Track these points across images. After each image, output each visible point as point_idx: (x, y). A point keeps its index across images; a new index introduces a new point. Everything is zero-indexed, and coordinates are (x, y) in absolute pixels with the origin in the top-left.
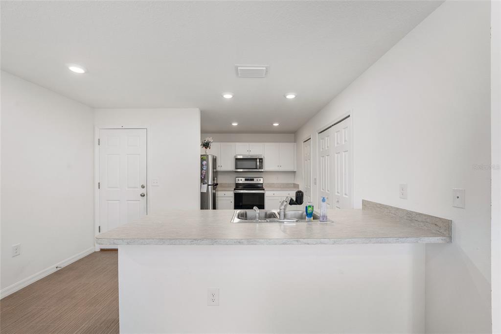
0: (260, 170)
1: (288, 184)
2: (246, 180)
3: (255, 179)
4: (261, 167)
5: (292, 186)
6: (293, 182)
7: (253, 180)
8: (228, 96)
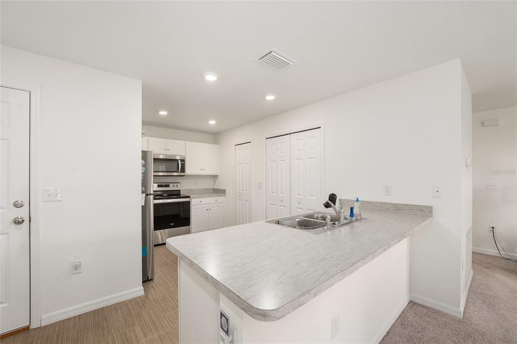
0: (182, 174)
1: (207, 189)
2: (159, 186)
3: (171, 185)
4: (183, 170)
5: (212, 191)
6: (212, 187)
7: (168, 186)
8: (211, 78)
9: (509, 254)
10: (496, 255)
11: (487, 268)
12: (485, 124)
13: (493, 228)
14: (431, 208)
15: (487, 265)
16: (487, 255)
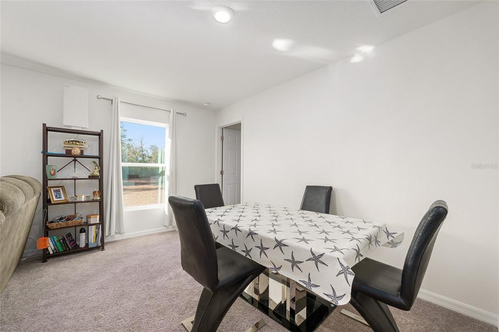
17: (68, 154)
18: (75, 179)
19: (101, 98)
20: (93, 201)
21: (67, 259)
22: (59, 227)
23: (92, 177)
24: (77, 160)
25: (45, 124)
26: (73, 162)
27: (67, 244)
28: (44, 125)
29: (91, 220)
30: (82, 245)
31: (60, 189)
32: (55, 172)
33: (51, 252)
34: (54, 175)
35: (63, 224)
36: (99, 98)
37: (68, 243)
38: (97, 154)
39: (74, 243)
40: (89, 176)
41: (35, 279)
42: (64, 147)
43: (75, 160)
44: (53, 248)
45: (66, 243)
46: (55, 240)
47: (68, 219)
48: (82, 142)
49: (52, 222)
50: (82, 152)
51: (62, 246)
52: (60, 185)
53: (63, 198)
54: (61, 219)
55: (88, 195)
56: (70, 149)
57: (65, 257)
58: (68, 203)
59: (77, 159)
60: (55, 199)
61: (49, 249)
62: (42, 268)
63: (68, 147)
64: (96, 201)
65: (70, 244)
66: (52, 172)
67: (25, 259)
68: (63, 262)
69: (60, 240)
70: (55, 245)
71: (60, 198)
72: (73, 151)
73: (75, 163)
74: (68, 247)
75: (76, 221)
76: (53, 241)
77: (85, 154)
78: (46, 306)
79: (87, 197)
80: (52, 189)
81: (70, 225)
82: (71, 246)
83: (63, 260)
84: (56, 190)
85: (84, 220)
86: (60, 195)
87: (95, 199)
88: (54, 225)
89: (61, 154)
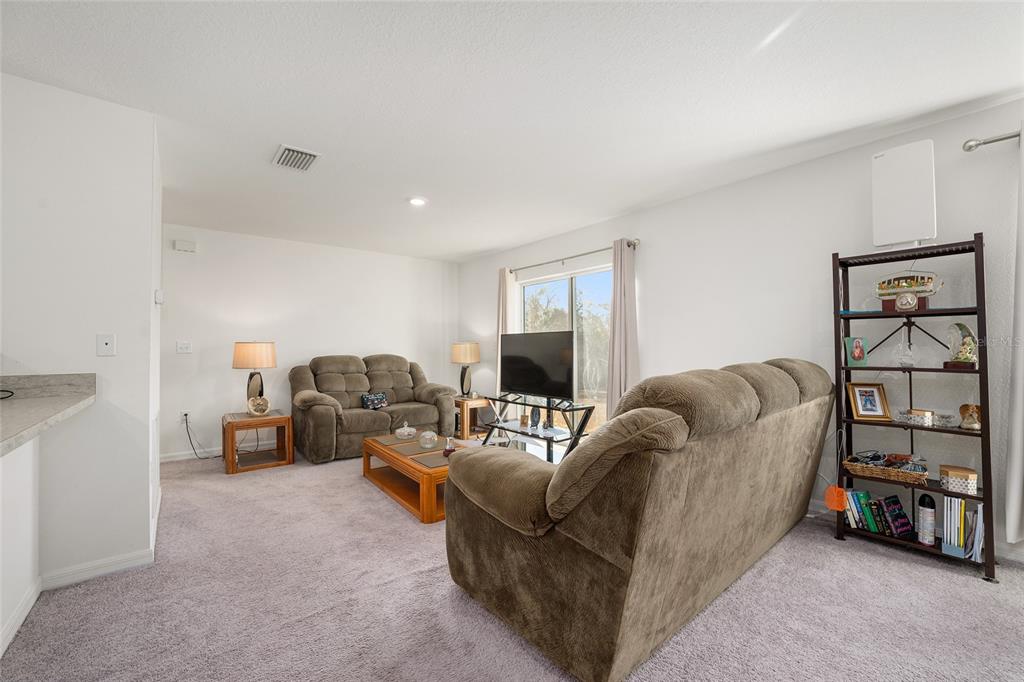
9: (207, 450)
10: (191, 457)
11: (180, 478)
12: (177, 247)
13: (186, 415)
14: (93, 376)
15: (180, 475)
16: (178, 462)
17: (889, 310)
18: (908, 370)
19: (977, 145)
20: (960, 431)
21: (883, 555)
22: (867, 474)
23: (954, 367)
24: (913, 323)
25: (837, 254)
26: (905, 328)
27: (887, 521)
28: (835, 256)
29: (951, 481)
30: (927, 538)
31: (875, 390)
32: (862, 351)
33: (853, 525)
34: (860, 358)
35: (877, 470)
36: (970, 148)
37: (889, 519)
38: (972, 303)
39: (903, 525)
40: (946, 364)
41: (808, 565)
42: (881, 295)
43: (909, 324)
44: (857, 515)
45: (885, 517)
46: (862, 502)
47: (890, 463)
48: (923, 278)
49: (856, 460)
50: (922, 301)
51: (876, 521)
52: (876, 382)
53: (880, 412)
54: (876, 458)
55: (947, 413)
56: (894, 297)
57: (881, 549)
58: (890, 424)
59: (913, 319)
60: (862, 412)
61: (849, 514)
62: (829, 548)
63: (889, 294)
64: (970, 433)
65: (893, 521)
66: (857, 352)
67: (813, 516)
68: (873, 558)
69: (871, 504)
70: (861, 511)
71: (872, 410)
72: (898, 304)
73: (909, 331)
74: (889, 527)
75: (908, 472)
76: (857, 501)
77: (932, 306)
78: (798, 636)
79: (943, 417)
80: (857, 390)
81: (892, 478)
82: (897, 528)
83: (875, 553)
84: (866, 392)
85: (932, 474)
86: (873, 404)
87: (965, 426)
88: (858, 466)
89: (874, 313)
